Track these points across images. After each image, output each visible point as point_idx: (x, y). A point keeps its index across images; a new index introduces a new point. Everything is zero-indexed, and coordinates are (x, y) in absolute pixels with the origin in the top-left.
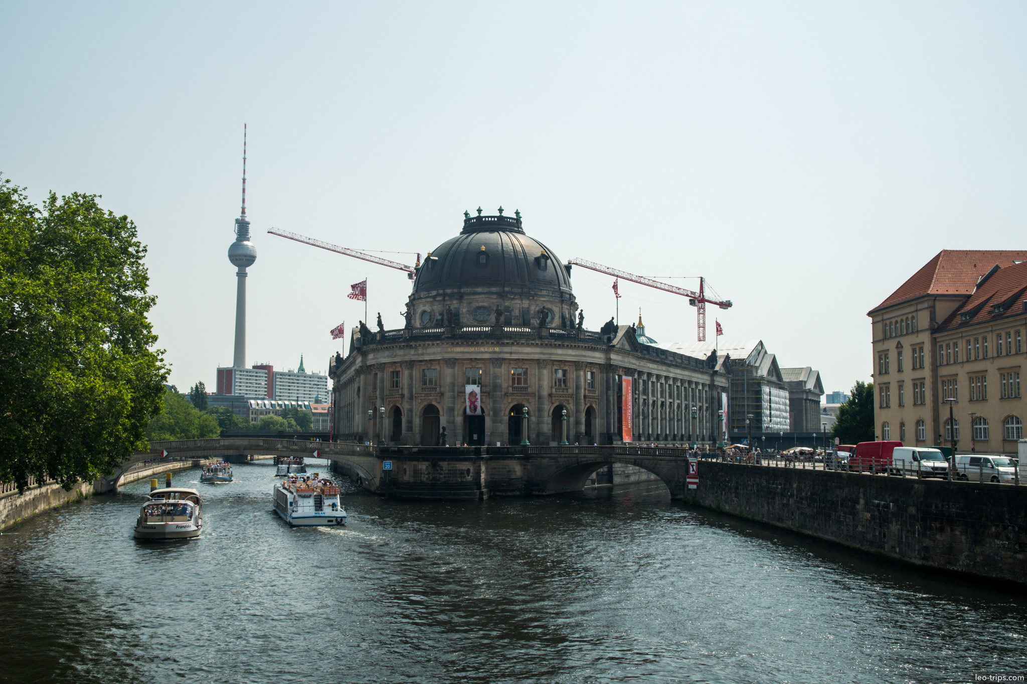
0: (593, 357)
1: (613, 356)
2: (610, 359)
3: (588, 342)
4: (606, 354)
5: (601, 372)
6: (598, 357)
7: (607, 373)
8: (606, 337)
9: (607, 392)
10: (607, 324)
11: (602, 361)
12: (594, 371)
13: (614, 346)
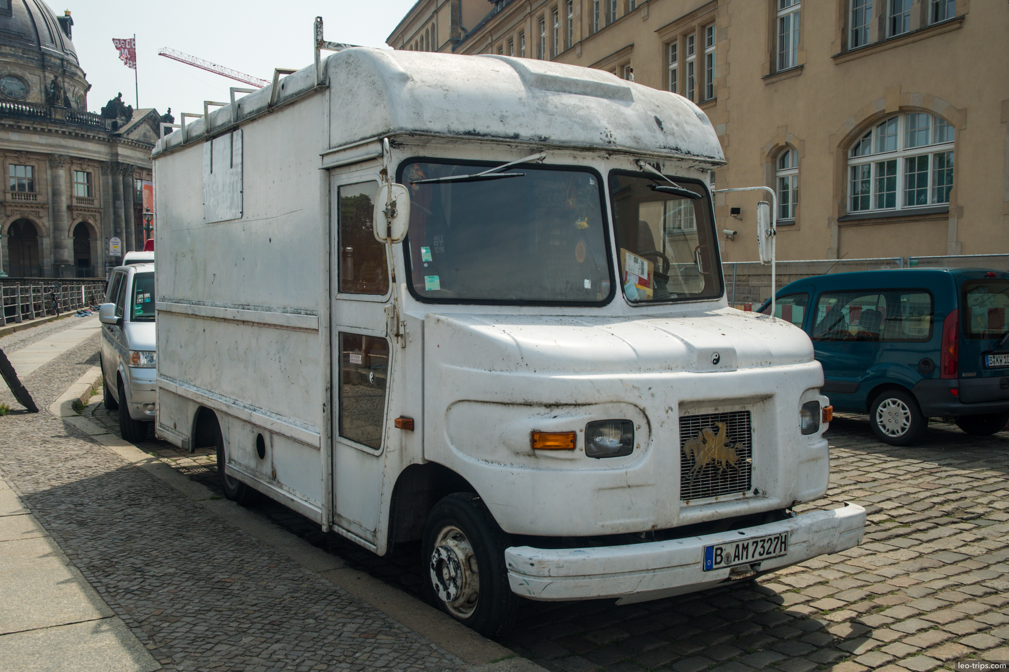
0: (81, 150)
1: (121, 150)
2: (117, 155)
3: (67, 126)
4: (111, 147)
5: (104, 174)
6: (96, 150)
7: (114, 175)
8: (109, 122)
9: (114, 203)
10: (110, 102)
11: (104, 158)
12: (90, 170)
13: (119, 135)
